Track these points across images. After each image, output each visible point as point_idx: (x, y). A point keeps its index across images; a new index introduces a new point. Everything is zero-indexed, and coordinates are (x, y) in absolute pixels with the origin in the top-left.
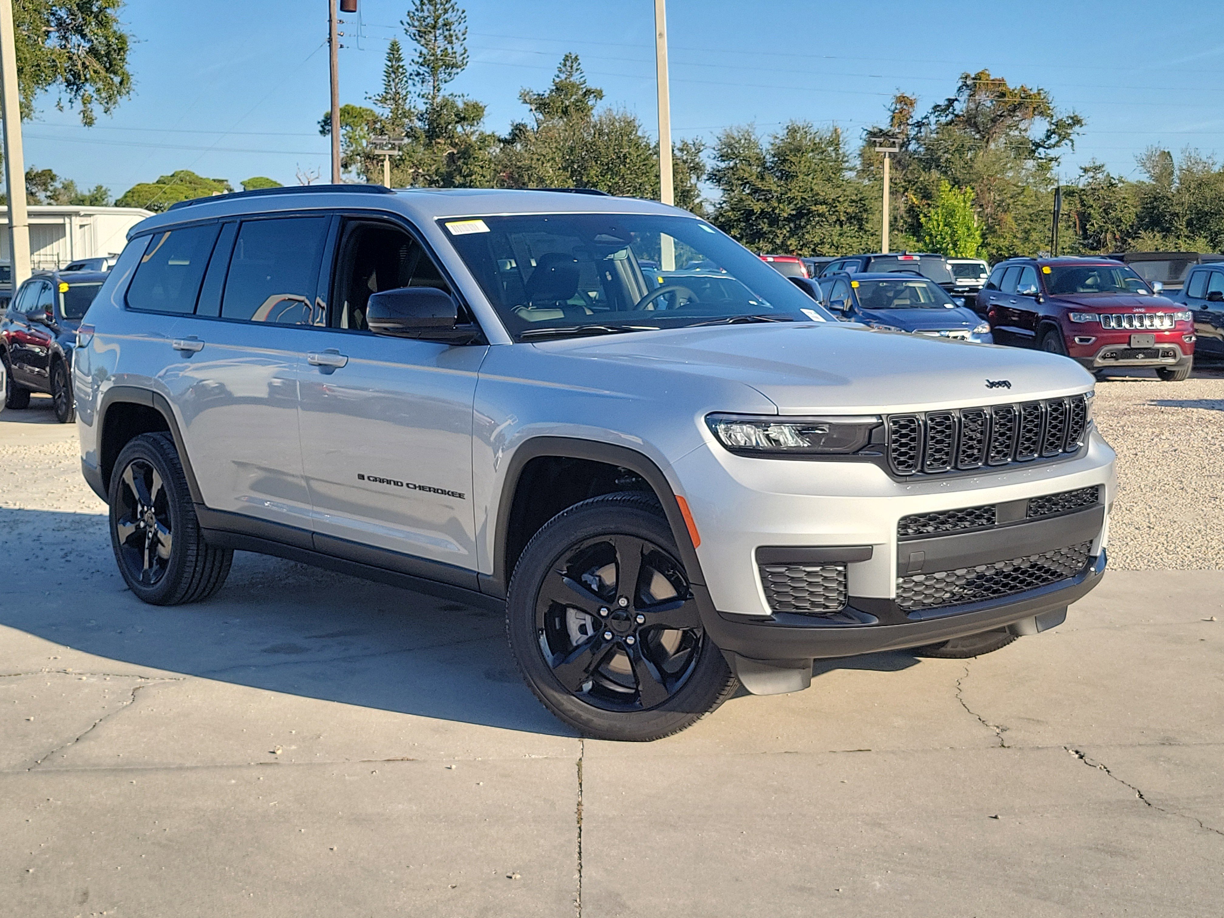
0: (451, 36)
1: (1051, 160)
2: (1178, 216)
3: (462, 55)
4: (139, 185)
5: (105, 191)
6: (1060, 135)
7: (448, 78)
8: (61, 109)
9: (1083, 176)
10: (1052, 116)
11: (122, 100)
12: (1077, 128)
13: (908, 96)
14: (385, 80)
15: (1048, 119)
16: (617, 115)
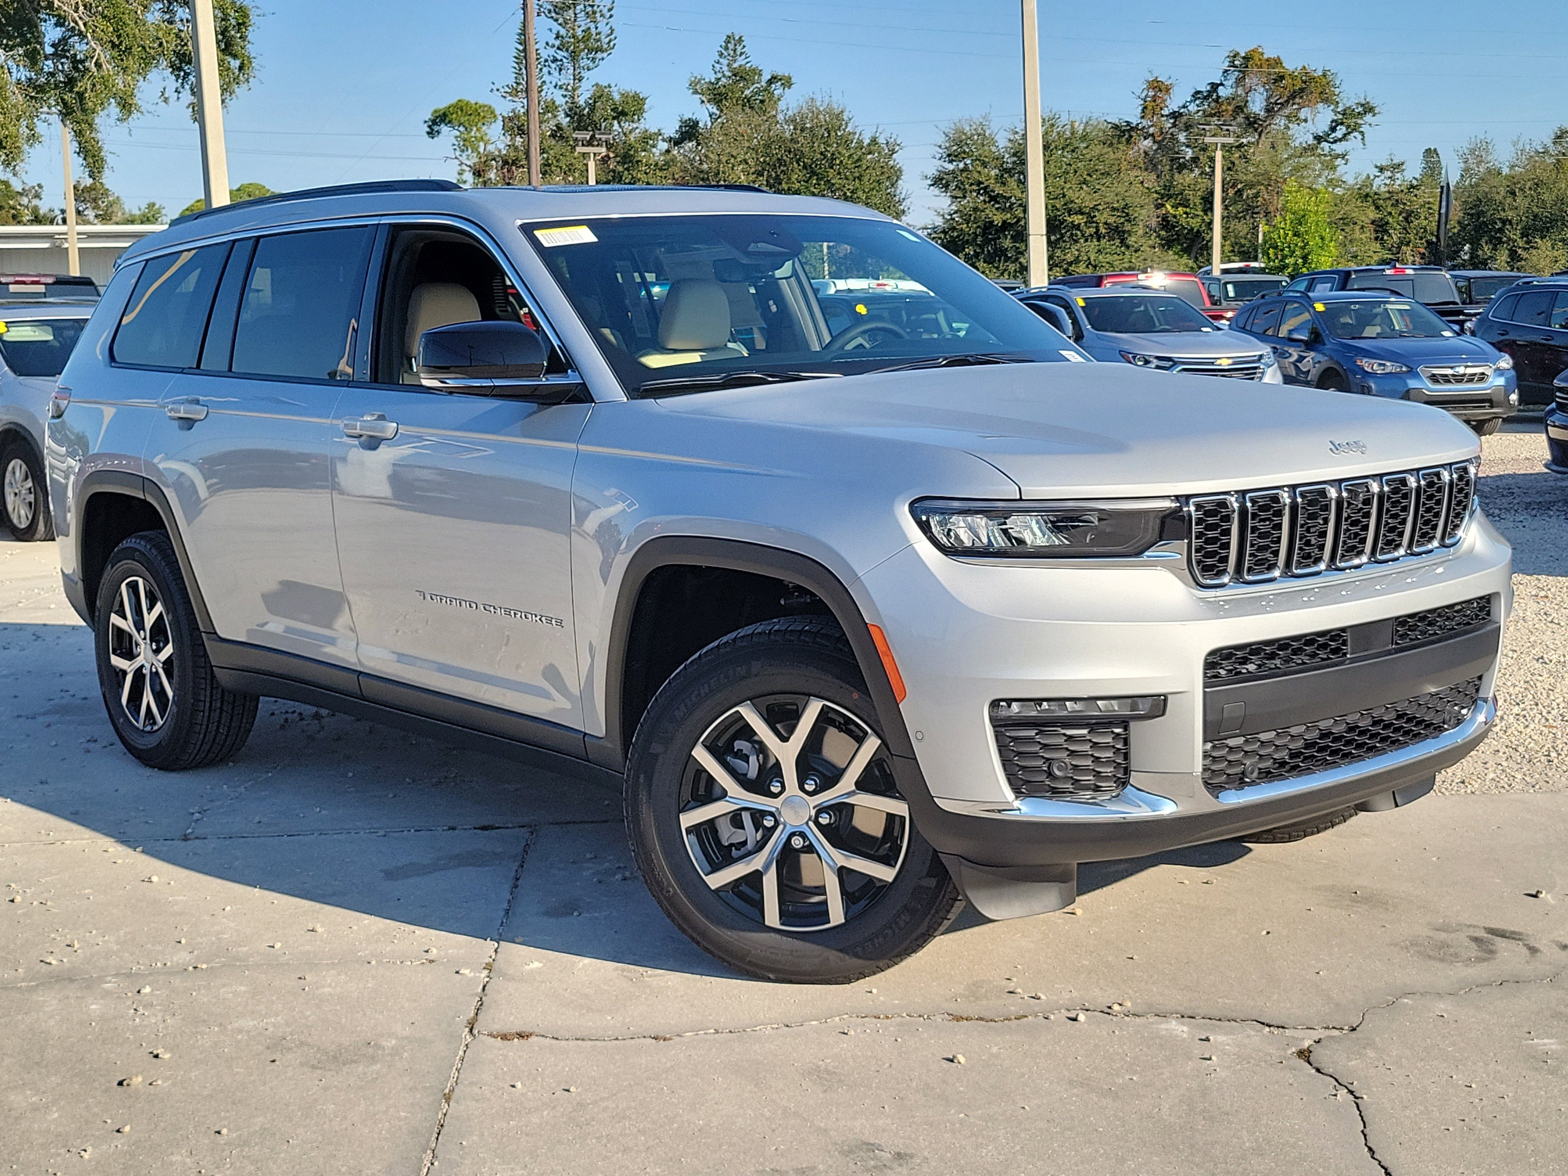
0: (594, 13)
1: (1338, 156)
2: (1511, 223)
3: (609, 35)
4: (198, 201)
5: (159, 209)
6: (1348, 127)
7: (591, 65)
8: (166, 100)
9: (1378, 176)
10: (1338, 103)
11: (240, 91)
12: (1368, 117)
13: (1163, 80)
14: (515, 68)
15: (1332, 107)
16: (821, 105)
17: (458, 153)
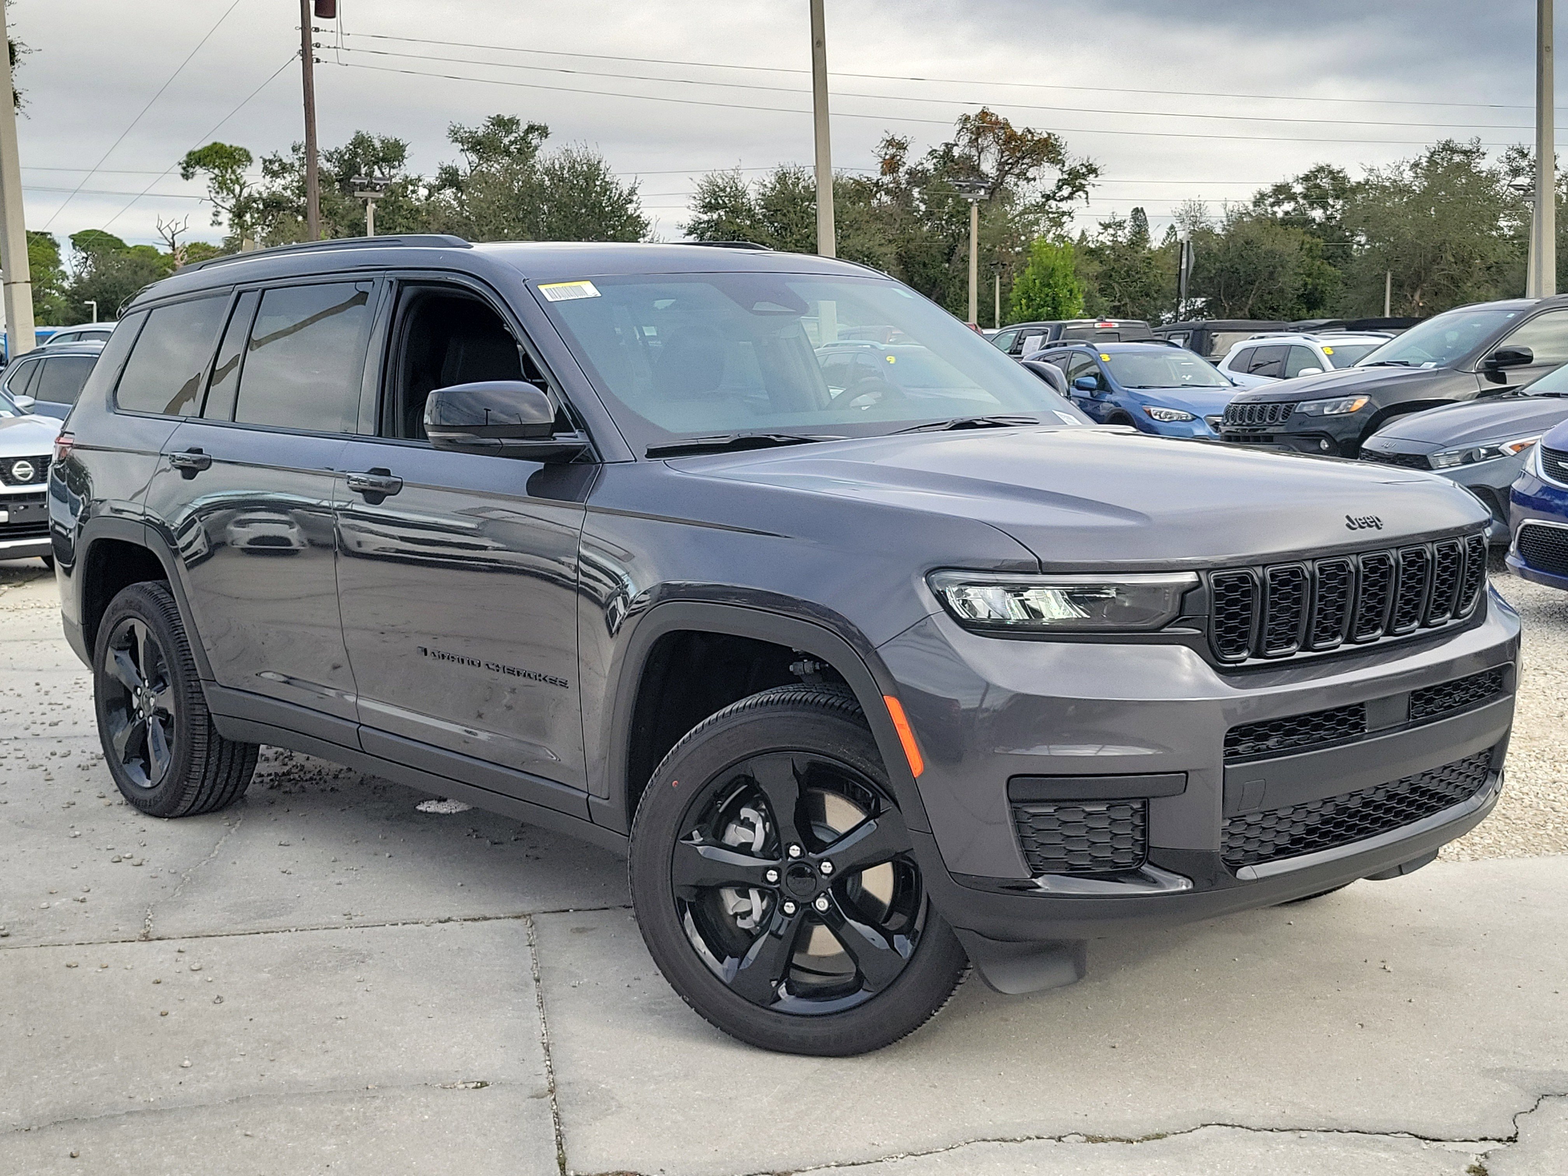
1: (1064, 214)
6: (1073, 186)
9: (1102, 233)
10: (1064, 163)
12: (1092, 176)
13: (899, 139)
15: (1058, 167)
16: (578, 156)
17: (213, 195)
